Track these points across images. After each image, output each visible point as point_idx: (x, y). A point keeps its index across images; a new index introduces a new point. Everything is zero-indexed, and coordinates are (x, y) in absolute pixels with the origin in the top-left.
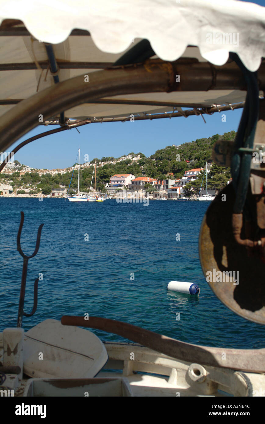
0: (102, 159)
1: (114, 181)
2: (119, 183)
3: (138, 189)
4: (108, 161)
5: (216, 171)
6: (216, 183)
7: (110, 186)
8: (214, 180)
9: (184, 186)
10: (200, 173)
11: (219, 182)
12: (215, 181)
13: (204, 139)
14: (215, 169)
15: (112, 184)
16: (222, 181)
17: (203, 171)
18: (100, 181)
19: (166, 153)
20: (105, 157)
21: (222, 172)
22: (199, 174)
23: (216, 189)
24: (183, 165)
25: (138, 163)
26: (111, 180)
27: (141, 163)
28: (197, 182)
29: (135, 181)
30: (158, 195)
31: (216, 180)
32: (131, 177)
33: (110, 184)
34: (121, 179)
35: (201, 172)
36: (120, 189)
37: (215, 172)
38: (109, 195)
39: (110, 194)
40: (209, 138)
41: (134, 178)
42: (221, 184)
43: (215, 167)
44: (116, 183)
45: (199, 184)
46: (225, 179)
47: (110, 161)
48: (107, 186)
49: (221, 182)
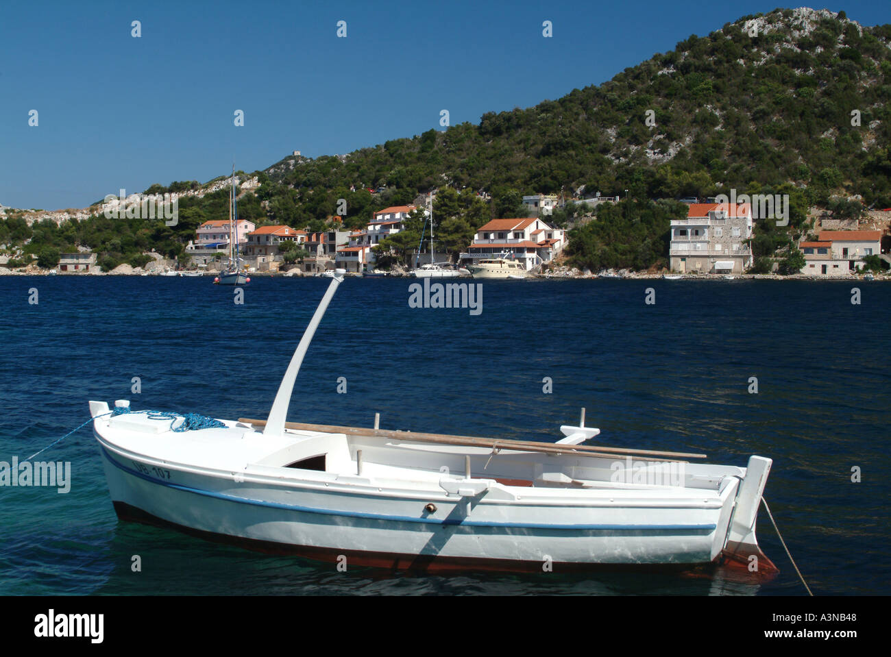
0: (171, 186)
1: (207, 236)
2: (218, 240)
3: (263, 252)
4: (184, 189)
5: (444, 211)
6: (450, 238)
7: (197, 248)
8: (445, 231)
9: (373, 245)
10: (408, 216)
11: (455, 237)
12: (445, 235)
13: (403, 140)
14: (443, 208)
15: (202, 242)
16: (463, 234)
17: (416, 212)
18: (171, 236)
19: (319, 171)
20: (179, 181)
21: (458, 213)
22: (406, 218)
23: (450, 251)
24: (364, 198)
25: (256, 195)
26: (198, 234)
27: (264, 194)
28: (406, 237)
29: (254, 235)
30: (314, 265)
31: (448, 231)
32: (246, 227)
33: (196, 241)
34: (223, 230)
35: (411, 213)
36: (222, 254)
37: (444, 213)
38: (195, 268)
39: (199, 265)
40: (415, 138)
41: (251, 227)
42: (460, 241)
43: (442, 202)
44: (211, 241)
45: (409, 239)
46: (468, 228)
47: (189, 190)
48: (192, 248)
49: (460, 235)
